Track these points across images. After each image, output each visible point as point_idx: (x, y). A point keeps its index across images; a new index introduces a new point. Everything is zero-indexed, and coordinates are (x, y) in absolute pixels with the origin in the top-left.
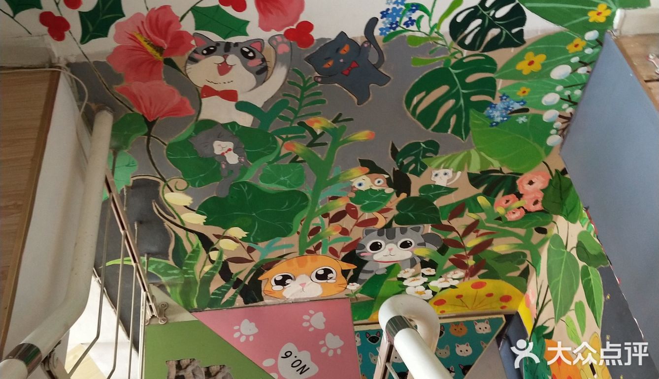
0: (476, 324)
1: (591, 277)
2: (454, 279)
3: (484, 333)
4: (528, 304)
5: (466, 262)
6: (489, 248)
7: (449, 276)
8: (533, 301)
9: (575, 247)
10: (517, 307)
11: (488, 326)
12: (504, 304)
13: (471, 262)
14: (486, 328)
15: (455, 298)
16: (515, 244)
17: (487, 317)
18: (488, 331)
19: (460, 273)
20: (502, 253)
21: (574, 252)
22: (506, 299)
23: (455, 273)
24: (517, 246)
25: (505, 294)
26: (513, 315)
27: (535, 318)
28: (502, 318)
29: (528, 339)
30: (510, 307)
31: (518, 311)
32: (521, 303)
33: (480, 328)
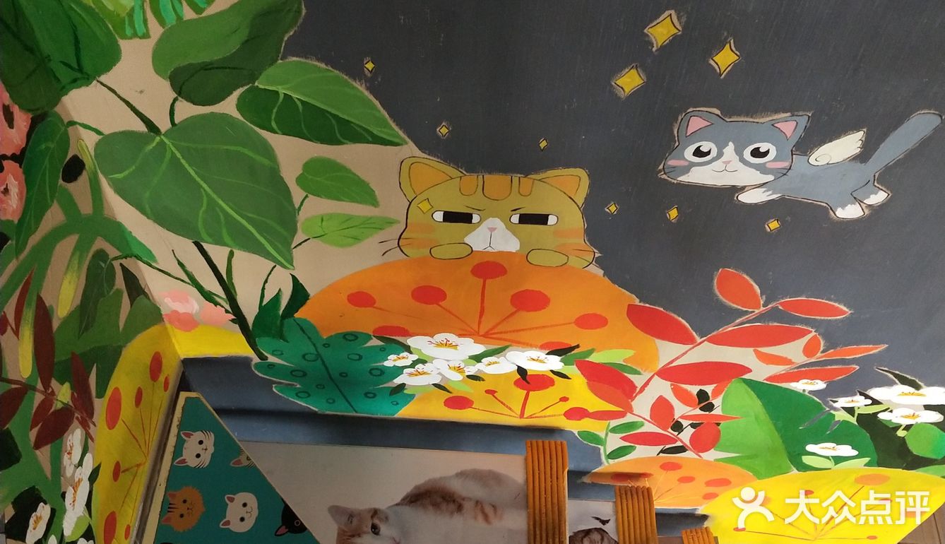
0: (184, 461)
1: (282, 91)
2: (80, 464)
3: (211, 449)
4: (188, 323)
5: (59, 406)
6: (56, 324)
7: (69, 471)
8: (193, 304)
9: (175, 100)
10: (175, 353)
11: (198, 435)
12: (162, 379)
13: (64, 394)
14: (201, 442)
15: (116, 483)
16: (73, 254)
17: (174, 430)
18: (210, 440)
19: (75, 437)
20: (78, 301)
21: (186, 110)
22: (156, 365)
23: (69, 453)
24: (78, 254)
25: (149, 363)
26: (183, 373)
27: (233, 321)
28: (187, 399)
29: (256, 360)
30: (171, 370)
31: (183, 357)
32: (174, 340)
33: (198, 456)
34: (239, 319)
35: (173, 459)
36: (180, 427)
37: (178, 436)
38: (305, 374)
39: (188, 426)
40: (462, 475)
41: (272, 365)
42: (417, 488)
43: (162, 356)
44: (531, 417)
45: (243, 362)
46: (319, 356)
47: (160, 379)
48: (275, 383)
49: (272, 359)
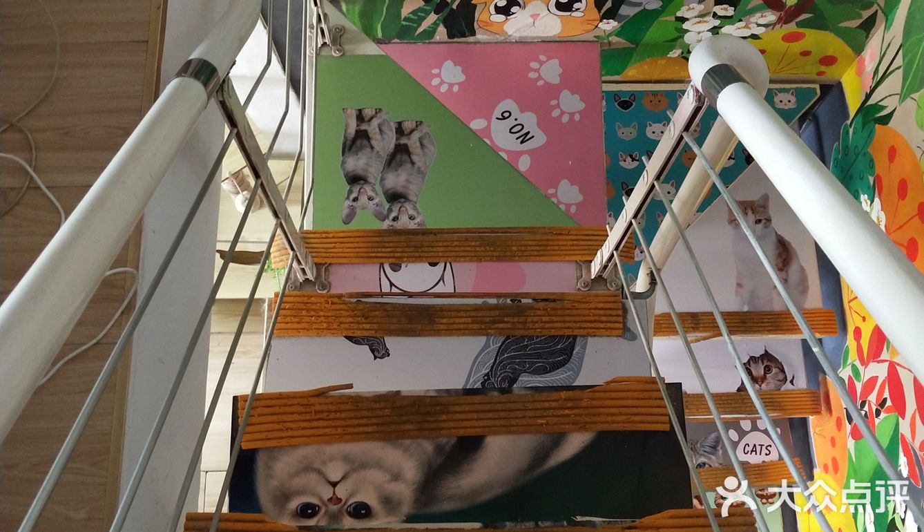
0: (776, 94)
2: (759, 25)
3: (786, 108)
4: (860, 72)
7: (753, 19)
8: (870, 67)
10: (841, 75)
11: (793, 99)
12: (823, 68)
14: (789, 101)
17: (794, 86)
18: (791, 106)
19: (771, 17)
22: (829, 61)
23: (762, 16)
25: (828, 54)
26: (832, 86)
27: (867, 93)
28: (815, 89)
29: (849, 122)
30: (831, 73)
31: (841, 81)
32: (850, 69)
33: (781, 101)
34: (868, 96)
35: (776, 89)
36: (796, 89)
37: (791, 89)
38: (846, 155)
39: (797, 92)
40: (803, 270)
41: (848, 132)
42: (789, 244)
43: (837, 63)
44: (850, 307)
45: (846, 115)
46: (857, 155)
47: (822, 67)
48: (839, 142)
49: (851, 131)
